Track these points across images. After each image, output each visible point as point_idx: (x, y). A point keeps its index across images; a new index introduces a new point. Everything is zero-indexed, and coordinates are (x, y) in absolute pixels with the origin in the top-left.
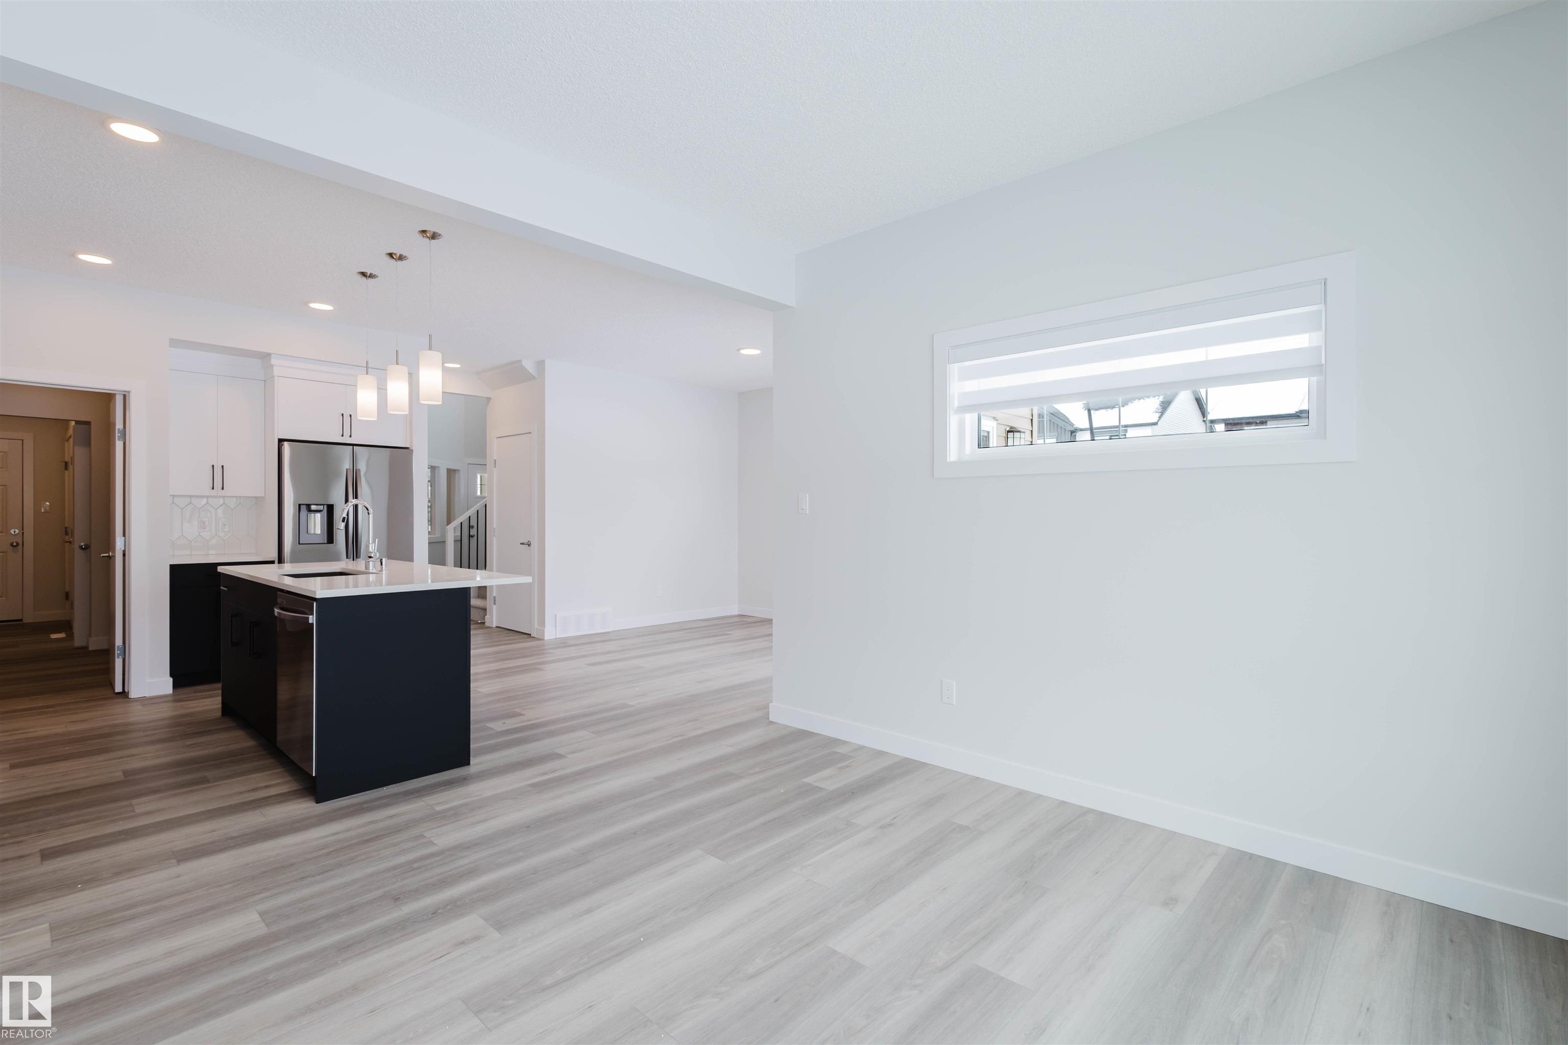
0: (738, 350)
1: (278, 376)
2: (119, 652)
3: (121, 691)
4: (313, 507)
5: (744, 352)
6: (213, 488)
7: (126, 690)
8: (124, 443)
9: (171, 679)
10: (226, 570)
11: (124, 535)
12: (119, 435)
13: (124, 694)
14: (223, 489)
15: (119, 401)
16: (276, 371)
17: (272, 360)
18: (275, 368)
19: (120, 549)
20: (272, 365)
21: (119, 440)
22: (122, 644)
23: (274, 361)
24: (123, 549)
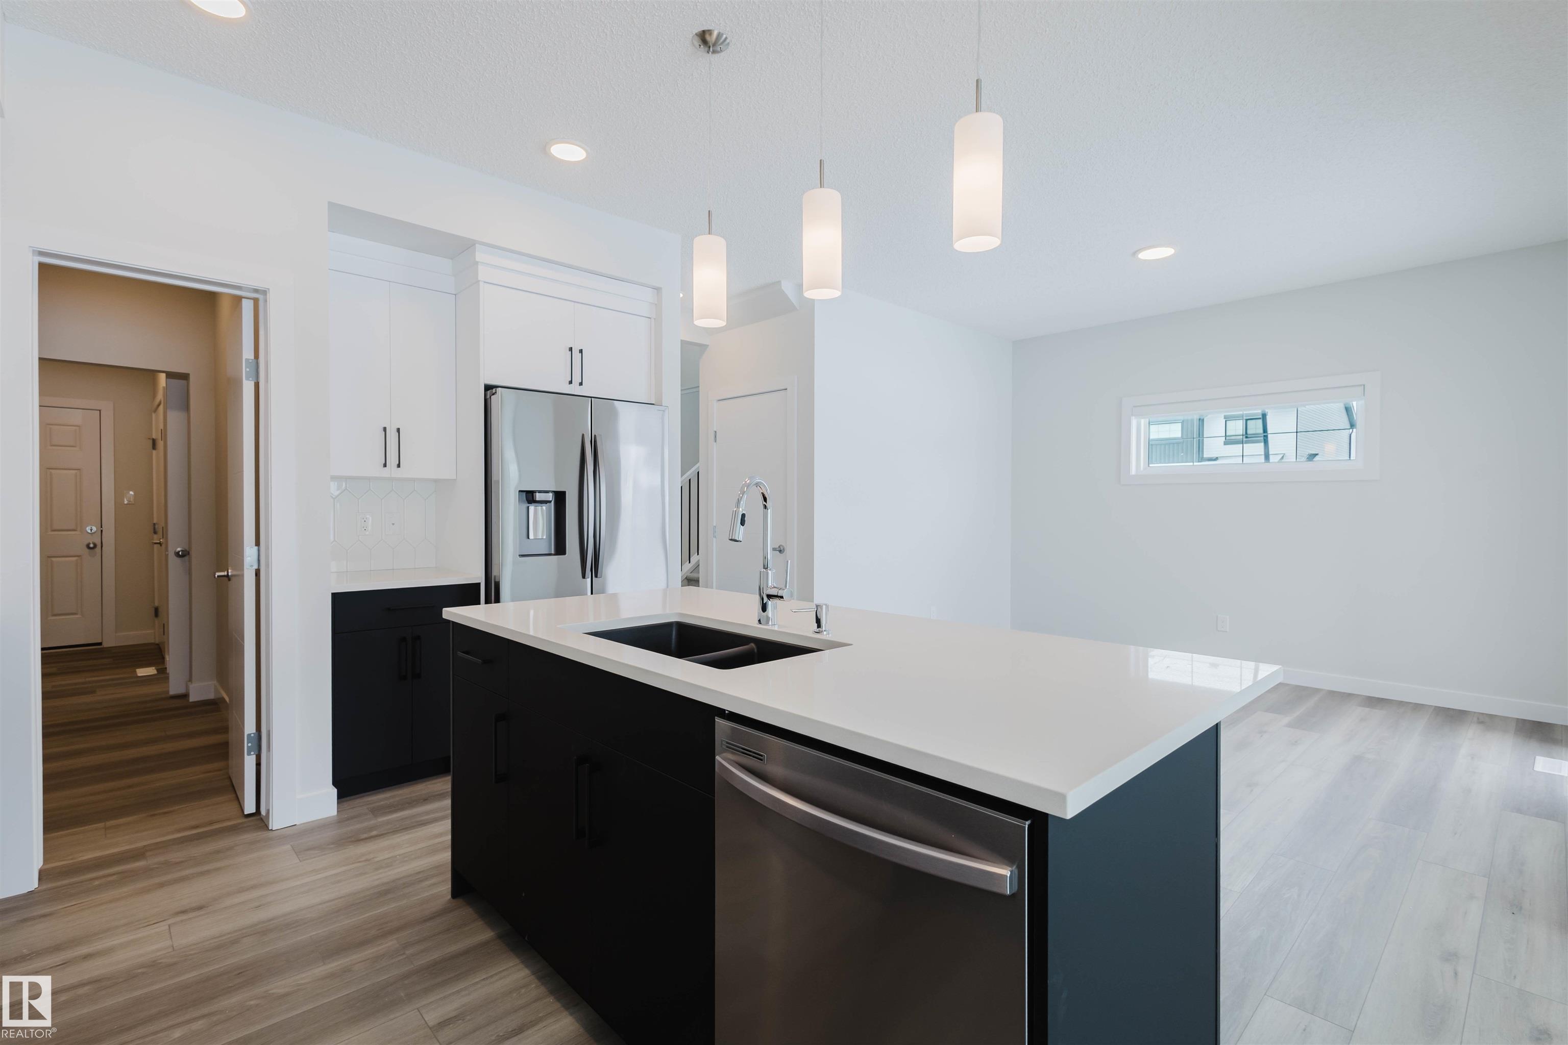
0: (1135, 253)
1: (485, 282)
2: (250, 745)
3: (253, 810)
4: (539, 497)
5: (1143, 255)
6: (385, 465)
7: (263, 812)
8: (257, 386)
9: (335, 791)
10: (455, 614)
11: (258, 543)
12: (248, 370)
13: (259, 819)
14: (399, 466)
15: (247, 307)
16: (483, 273)
17: (477, 254)
18: (480, 267)
19: (252, 566)
20: (477, 263)
21: (247, 379)
22: (255, 731)
23: (480, 255)
24: (256, 567)
